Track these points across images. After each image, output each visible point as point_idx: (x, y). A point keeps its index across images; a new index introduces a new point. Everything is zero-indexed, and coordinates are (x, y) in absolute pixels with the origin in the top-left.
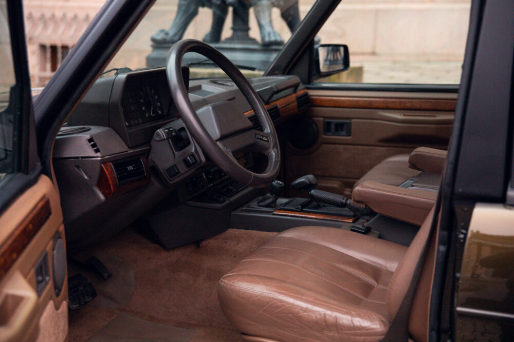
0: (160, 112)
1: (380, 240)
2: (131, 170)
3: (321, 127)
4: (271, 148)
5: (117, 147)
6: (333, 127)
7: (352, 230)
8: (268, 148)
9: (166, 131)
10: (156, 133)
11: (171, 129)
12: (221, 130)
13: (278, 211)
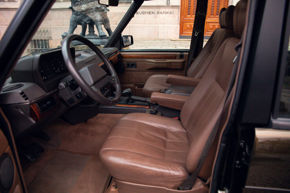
0: (63, 69)
1: (163, 117)
2: (49, 104)
3: (126, 66)
4: (116, 83)
5: (39, 93)
6: (130, 65)
7: (151, 113)
8: (114, 84)
9: (65, 83)
10: (59, 85)
11: (67, 82)
12: (93, 80)
13: (117, 105)
